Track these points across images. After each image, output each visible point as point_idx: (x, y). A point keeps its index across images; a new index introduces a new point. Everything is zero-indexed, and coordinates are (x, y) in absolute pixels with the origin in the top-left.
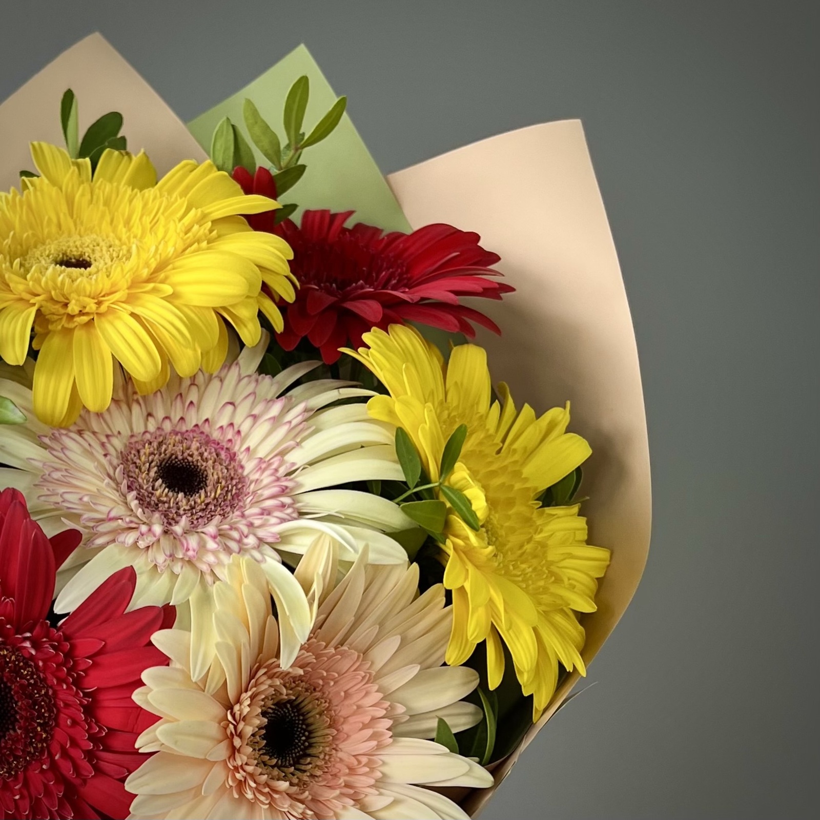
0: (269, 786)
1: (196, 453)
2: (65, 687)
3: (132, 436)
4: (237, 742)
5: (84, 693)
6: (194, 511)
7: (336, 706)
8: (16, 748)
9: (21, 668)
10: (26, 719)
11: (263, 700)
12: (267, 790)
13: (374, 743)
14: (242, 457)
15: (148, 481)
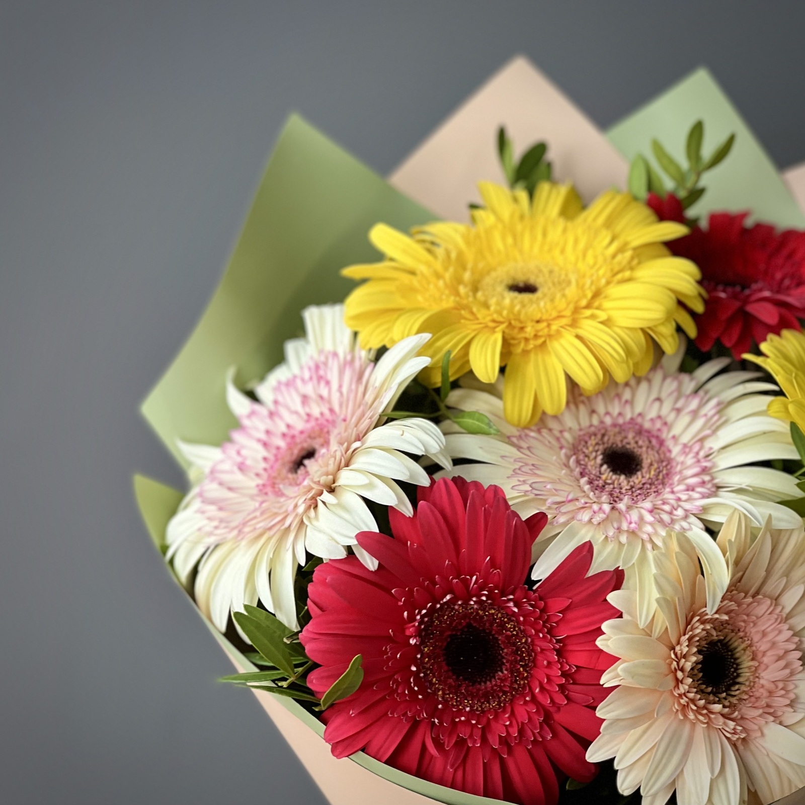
0: (707, 709)
1: (632, 442)
2: (541, 635)
3: (581, 430)
4: (680, 675)
5: (556, 639)
6: (634, 489)
7: (757, 642)
8: (504, 685)
9: (506, 623)
10: (511, 662)
11: (698, 641)
12: (705, 712)
13: (787, 671)
14: (670, 443)
15: (596, 467)
